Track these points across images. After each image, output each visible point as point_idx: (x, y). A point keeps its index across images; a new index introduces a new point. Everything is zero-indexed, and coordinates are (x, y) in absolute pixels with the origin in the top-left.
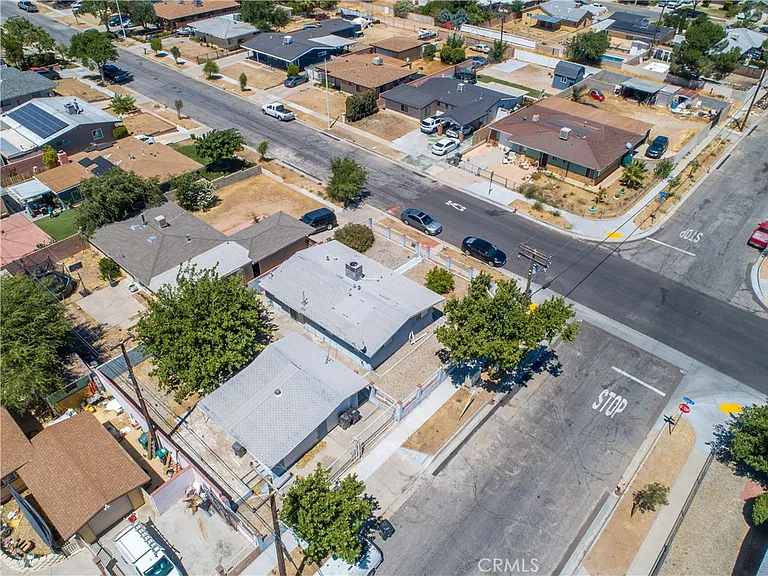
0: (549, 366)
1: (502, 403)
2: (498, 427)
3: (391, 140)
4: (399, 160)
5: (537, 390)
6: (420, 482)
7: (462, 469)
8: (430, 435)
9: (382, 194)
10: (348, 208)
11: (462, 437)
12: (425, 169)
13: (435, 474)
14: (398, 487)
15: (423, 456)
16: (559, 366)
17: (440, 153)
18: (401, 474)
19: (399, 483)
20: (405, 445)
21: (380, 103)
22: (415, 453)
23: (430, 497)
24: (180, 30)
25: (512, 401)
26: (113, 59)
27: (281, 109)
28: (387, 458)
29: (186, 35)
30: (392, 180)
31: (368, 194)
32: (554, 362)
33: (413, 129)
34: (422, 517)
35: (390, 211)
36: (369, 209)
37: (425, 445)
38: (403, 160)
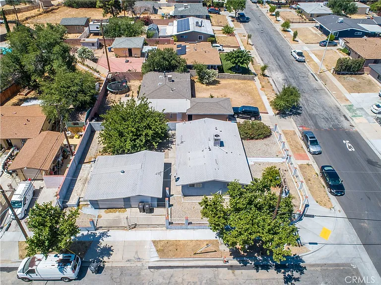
0: (289, 273)
1: (231, 267)
2: (209, 277)
3: (350, 92)
4: (342, 105)
5: (262, 280)
6: (139, 264)
7: (164, 278)
8: (171, 248)
9: (308, 118)
10: (277, 116)
11: (185, 264)
12: (354, 116)
13: (150, 268)
14: (127, 257)
15: (156, 254)
16: (297, 280)
17: (375, 111)
18: (137, 252)
19: (131, 256)
20: (154, 242)
21: (366, 70)
22: (154, 249)
23: (133, 275)
24: (294, 6)
25: (237, 272)
26: (242, 10)
27: (300, 54)
28: (139, 239)
29: (296, 9)
30: (324, 113)
31: (299, 114)
32: (296, 274)
33: (375, 92)
34: (118, 280)
35: (301, 128)
36: (291, 122)
37: (163, 250)
38: (345, 106)
